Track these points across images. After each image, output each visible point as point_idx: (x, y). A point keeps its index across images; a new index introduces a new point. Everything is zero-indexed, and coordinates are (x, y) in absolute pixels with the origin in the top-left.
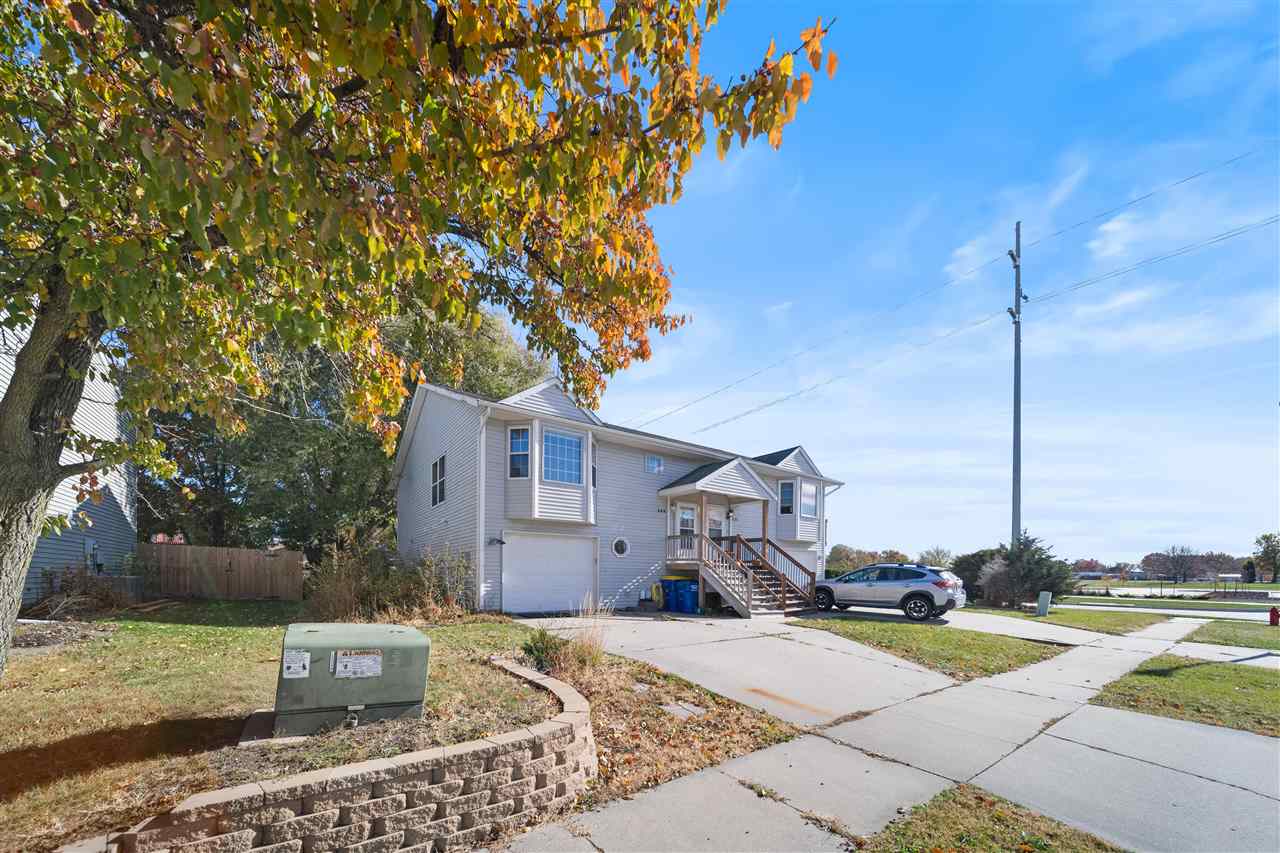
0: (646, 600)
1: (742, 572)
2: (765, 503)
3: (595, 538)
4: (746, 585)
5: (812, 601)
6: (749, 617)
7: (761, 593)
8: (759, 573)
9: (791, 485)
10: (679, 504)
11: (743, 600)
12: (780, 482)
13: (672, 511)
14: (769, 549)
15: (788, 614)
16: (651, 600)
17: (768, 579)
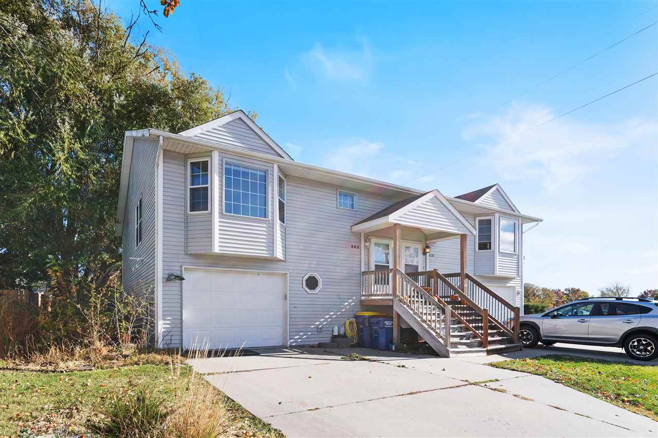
0: (339, 336)
1: (439, 308)
2: (463, 237)
3: (286, 274)
4: (443, 321)
5: (515, 337)
6: (447, 357)
7: (461, 329)
8: (458, 308)
9: (489, 222)
10: (374, 240)
11: (441, 337)
12: (478, 219)
13: (365, 246)
14: (467, 283)
15: (490, 352)
16: (345, 336)
17: (466, 315)
